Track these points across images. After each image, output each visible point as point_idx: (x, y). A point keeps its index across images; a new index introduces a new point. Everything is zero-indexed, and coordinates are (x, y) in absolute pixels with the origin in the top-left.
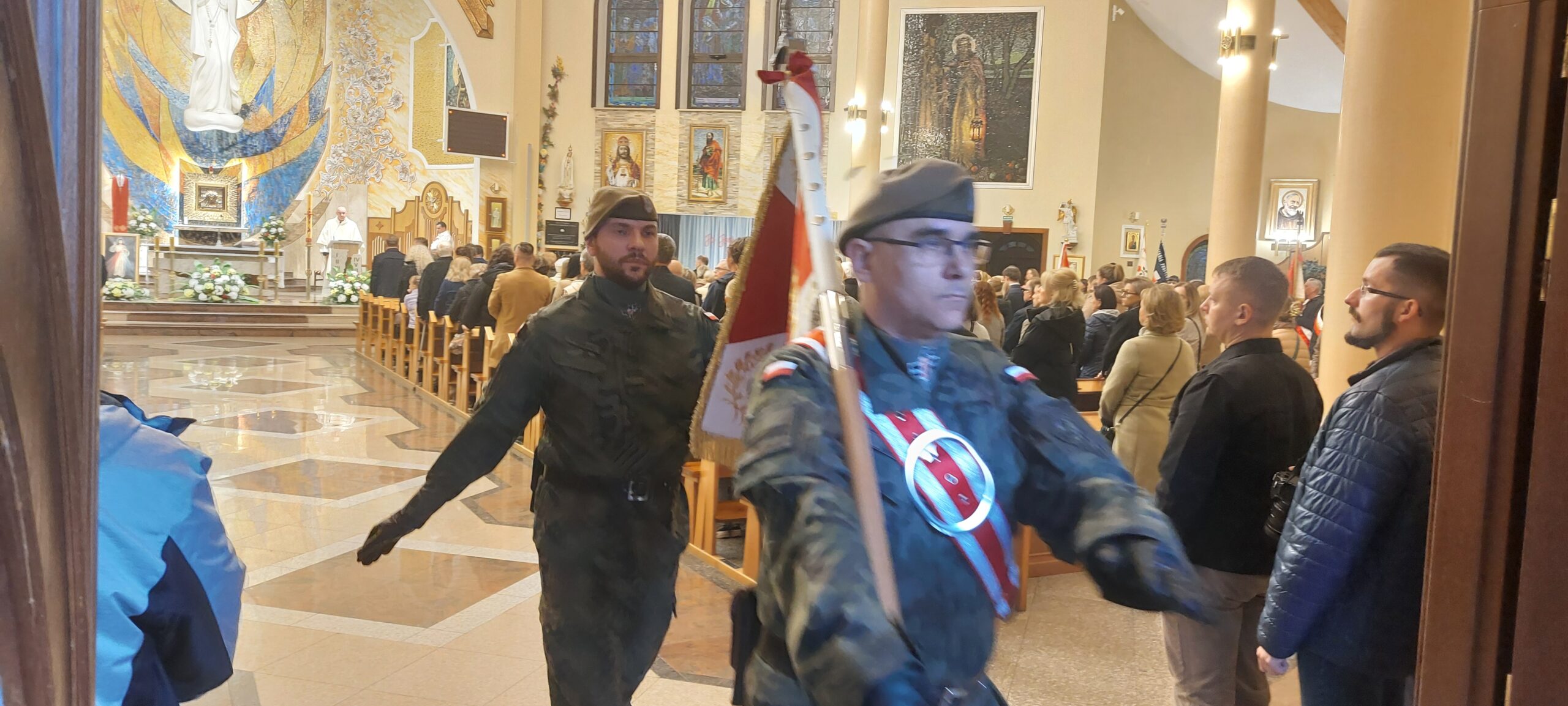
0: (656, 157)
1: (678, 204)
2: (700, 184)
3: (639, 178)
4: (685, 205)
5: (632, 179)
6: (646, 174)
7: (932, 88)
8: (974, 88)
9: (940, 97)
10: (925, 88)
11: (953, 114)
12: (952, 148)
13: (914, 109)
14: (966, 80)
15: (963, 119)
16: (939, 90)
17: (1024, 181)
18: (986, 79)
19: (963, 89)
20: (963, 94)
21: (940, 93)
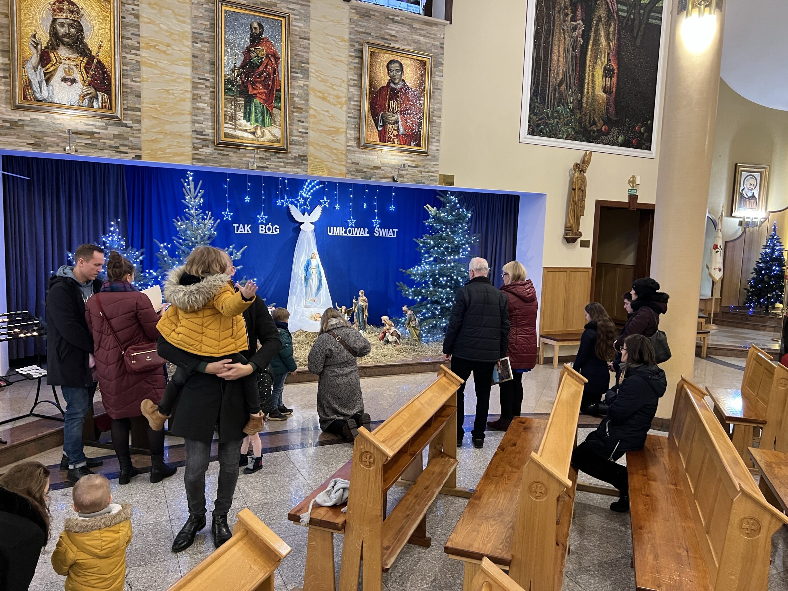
0: (144, 53)
1: (195, 148)
2: (240, 115)
3: (108, 91)
4: (209, 150)
5: (93, 90)
6: (124, 85)
7: (566, 15)
8: (608, 25)
9: (575, 29)
10: (559, 12)
11: (586, 54)
12: (585, 99)
13: (547, 39)
14: (602, 12)
15: (596, 63)
16: (574, 19)
17: (650, 149)
18: (618, 16)
19: (597, 25)
20: (597, 31)
21: (575, 23)
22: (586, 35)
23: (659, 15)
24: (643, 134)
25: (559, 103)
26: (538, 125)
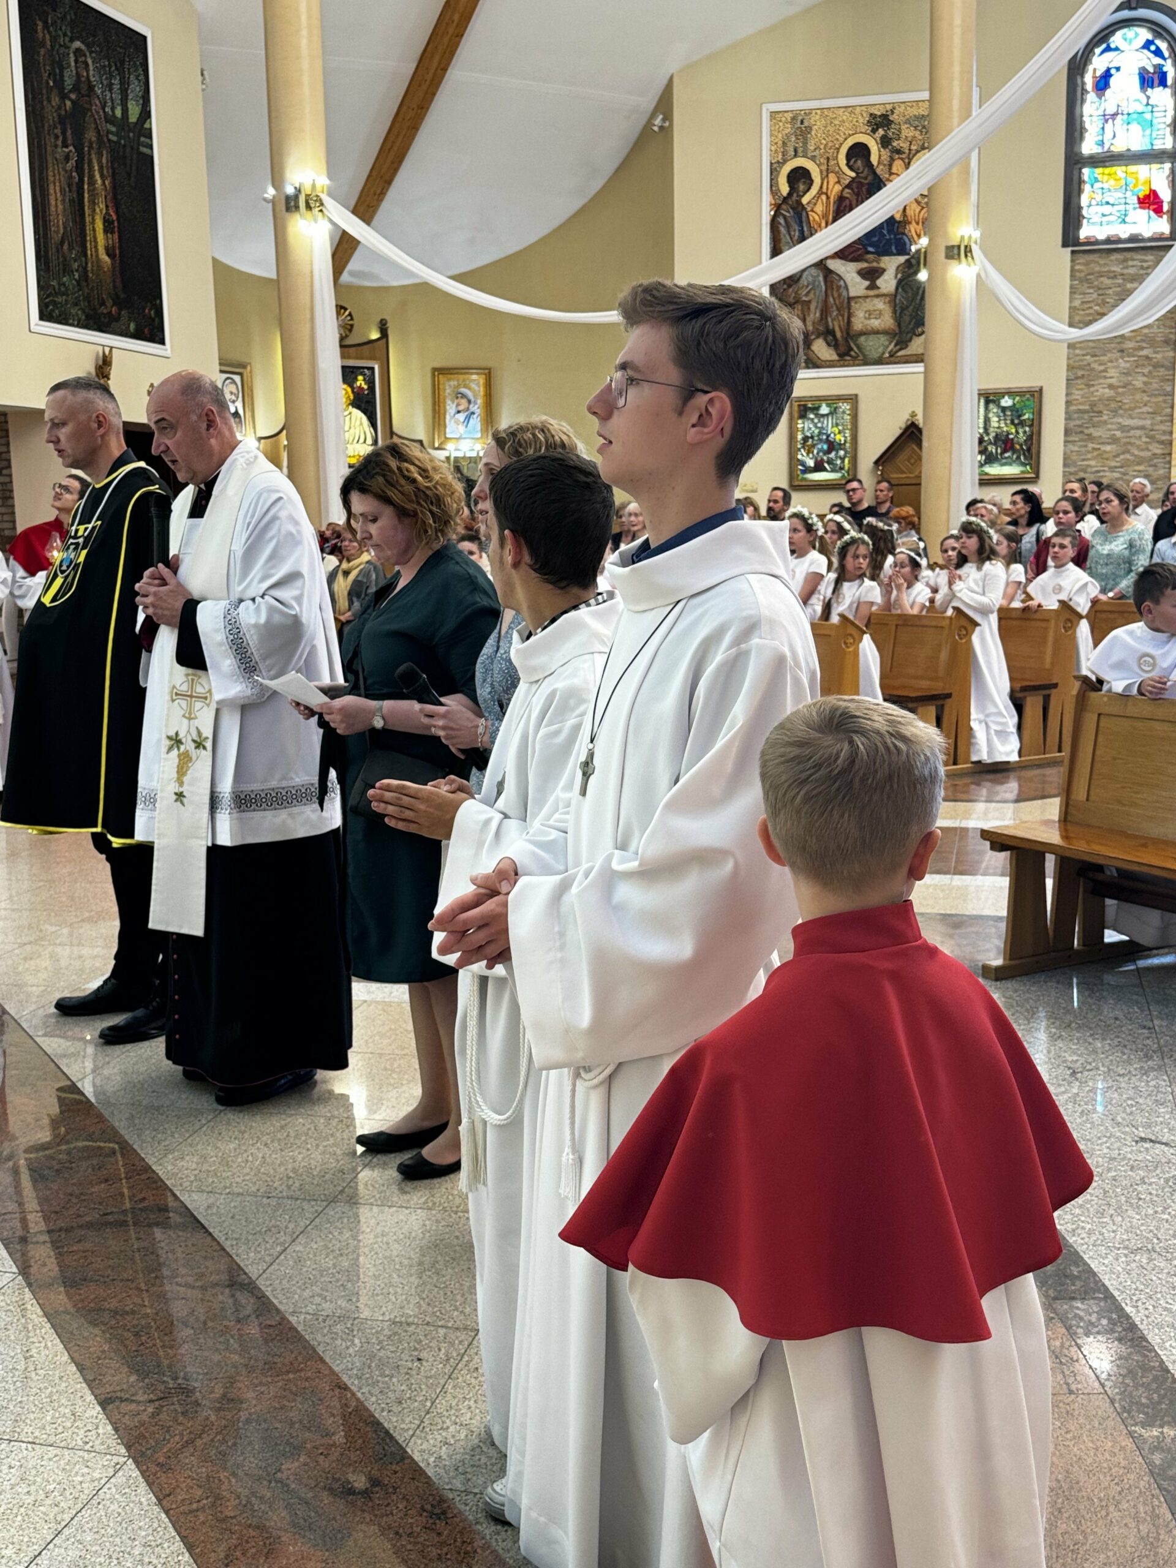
7: (57, 137)
8: (100, 155)
9: (67, 158)
10: (49, 133)
11: (83, 197)
12: (89, 265)
13: (41, 173)
14: (91, 135)
15: (94, 210)
16: (65, 145)
17: (162, 342)
18: (109, 140)
19: (89, 151)
20: (90, 162)
21: (66, 150)
22: (79, 168)
23: (148, 140)
24: (153, 320)
25: (64, 270)
26: (47, 306)
